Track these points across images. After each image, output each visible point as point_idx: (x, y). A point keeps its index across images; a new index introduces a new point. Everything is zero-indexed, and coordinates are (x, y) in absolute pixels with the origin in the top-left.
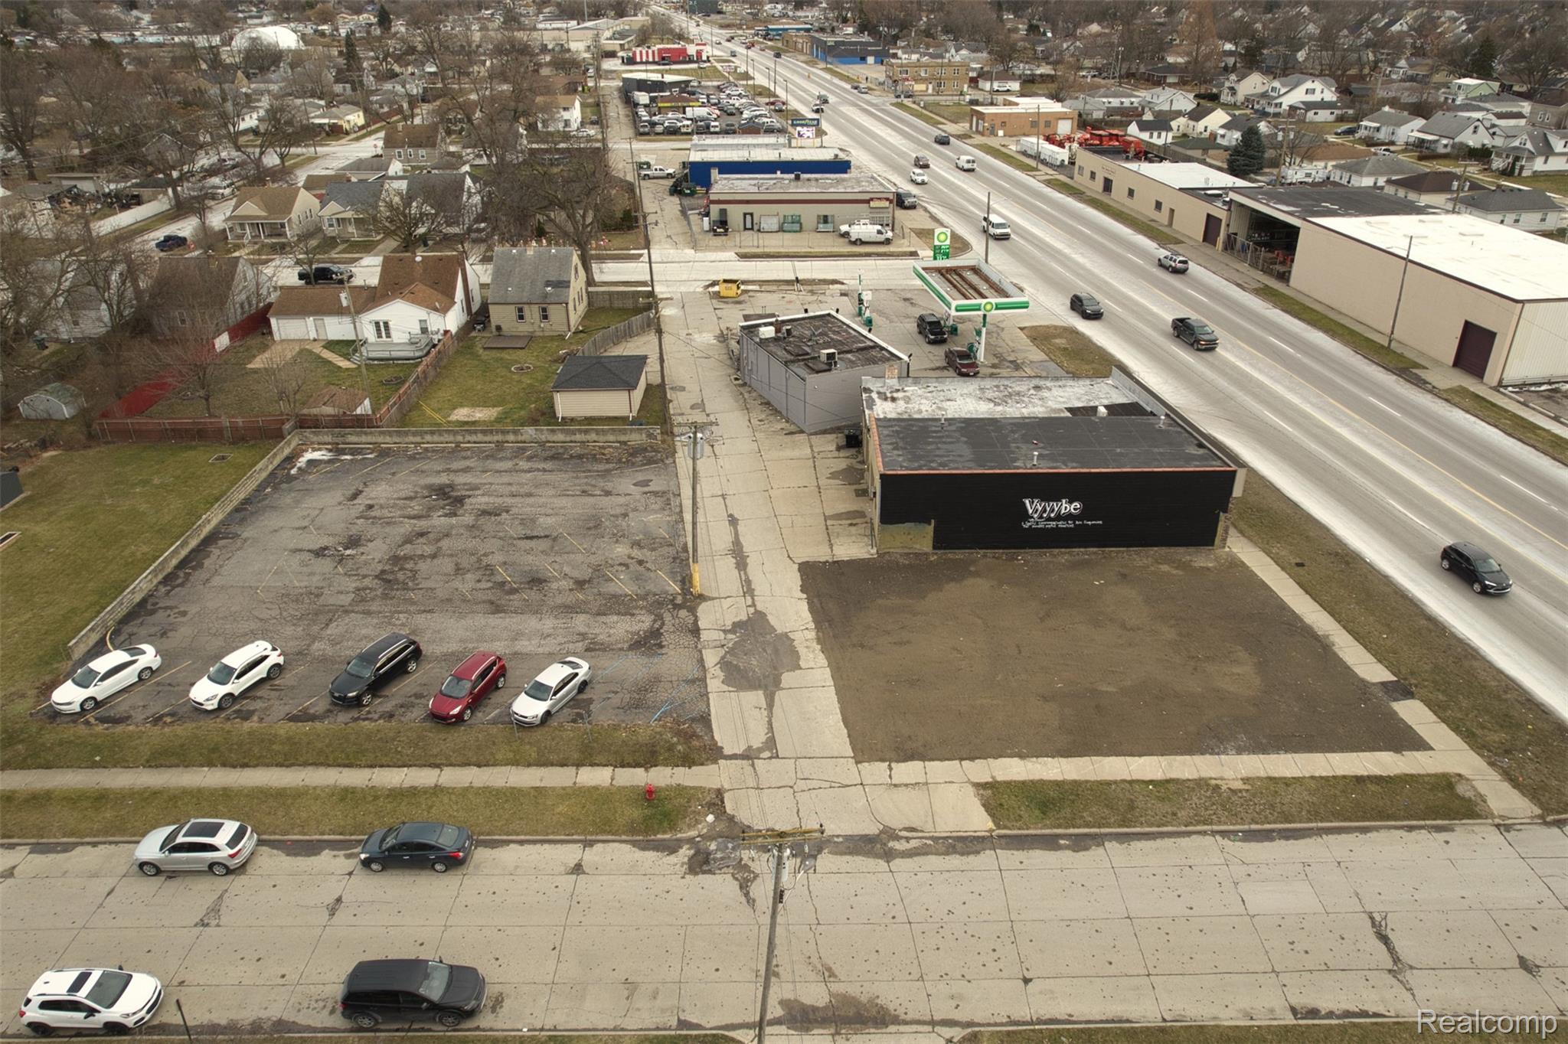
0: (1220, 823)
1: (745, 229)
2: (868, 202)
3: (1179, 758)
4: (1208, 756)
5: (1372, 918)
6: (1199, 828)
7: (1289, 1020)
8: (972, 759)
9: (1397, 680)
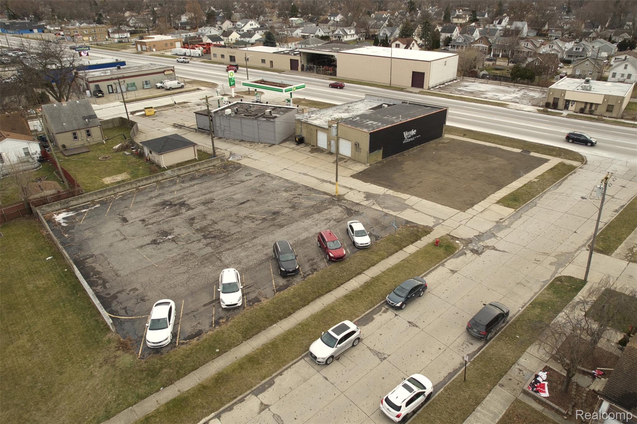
0: (546, 188)
1: (110, 93)
2: (163, 72)
3: (518, 180)
4: (522, 177)
6: (545, 191)
7: (617, 214)
8: (485, 199)
9: (523, 150)
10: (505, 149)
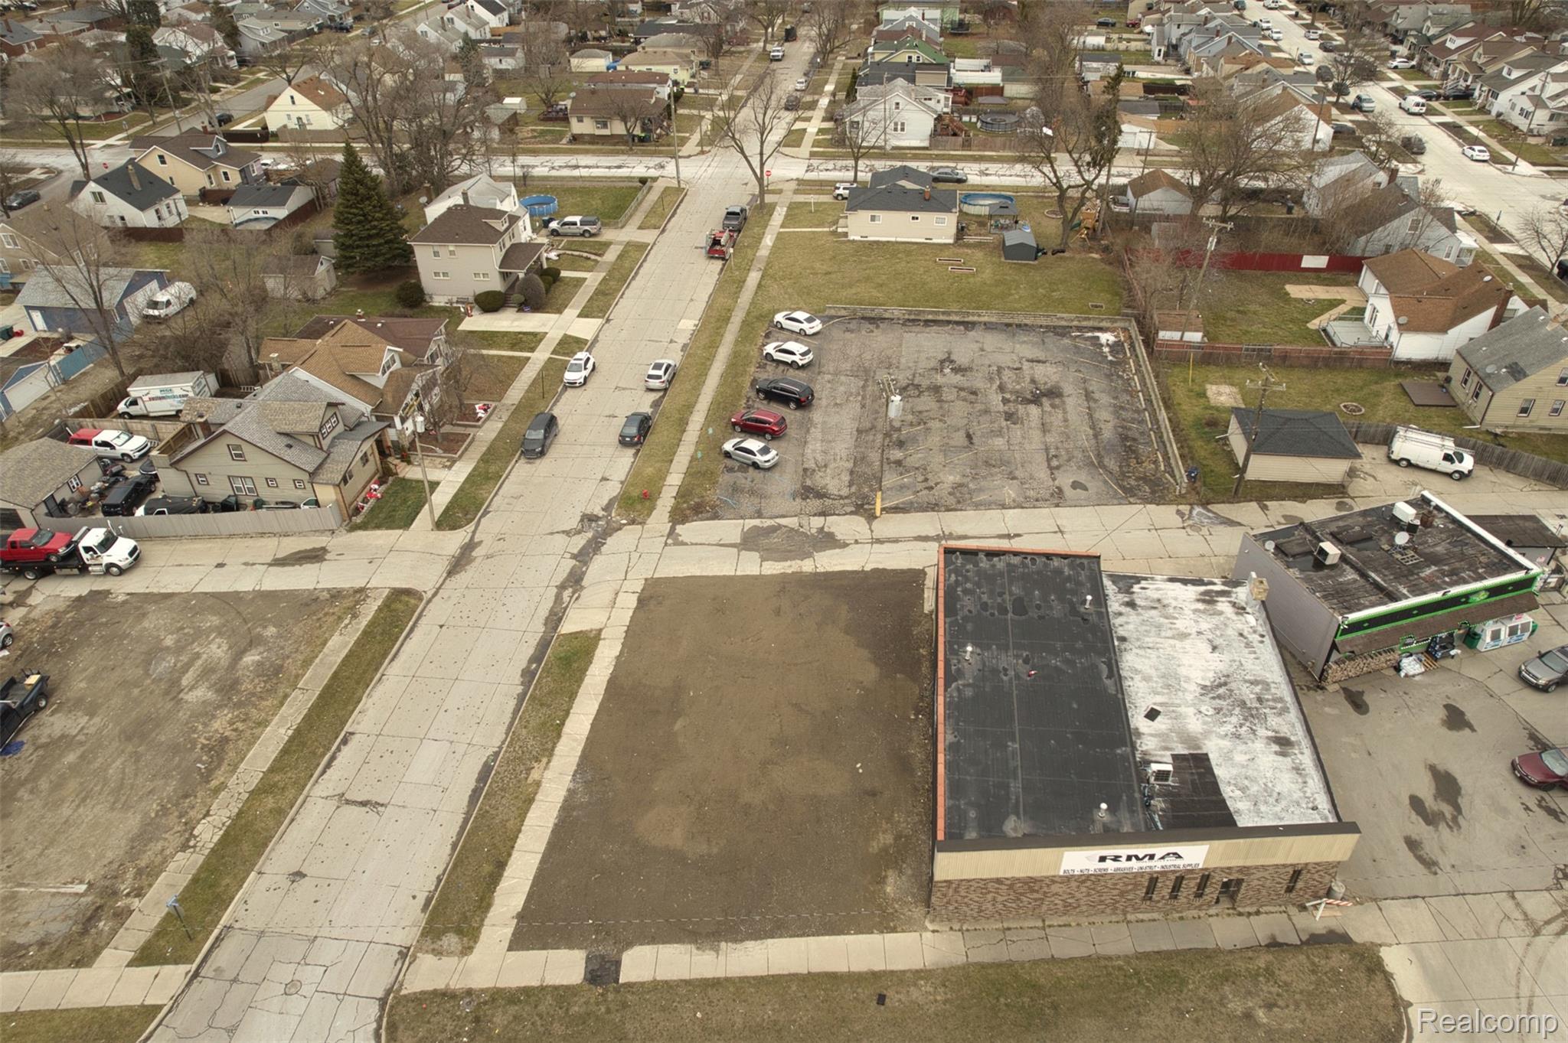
3: (580, 748)
4: (574, 767)
5: (382, 805)
7: (347, 728)
8: (626, 632)
9: (617, 980)
10: (679, 941)
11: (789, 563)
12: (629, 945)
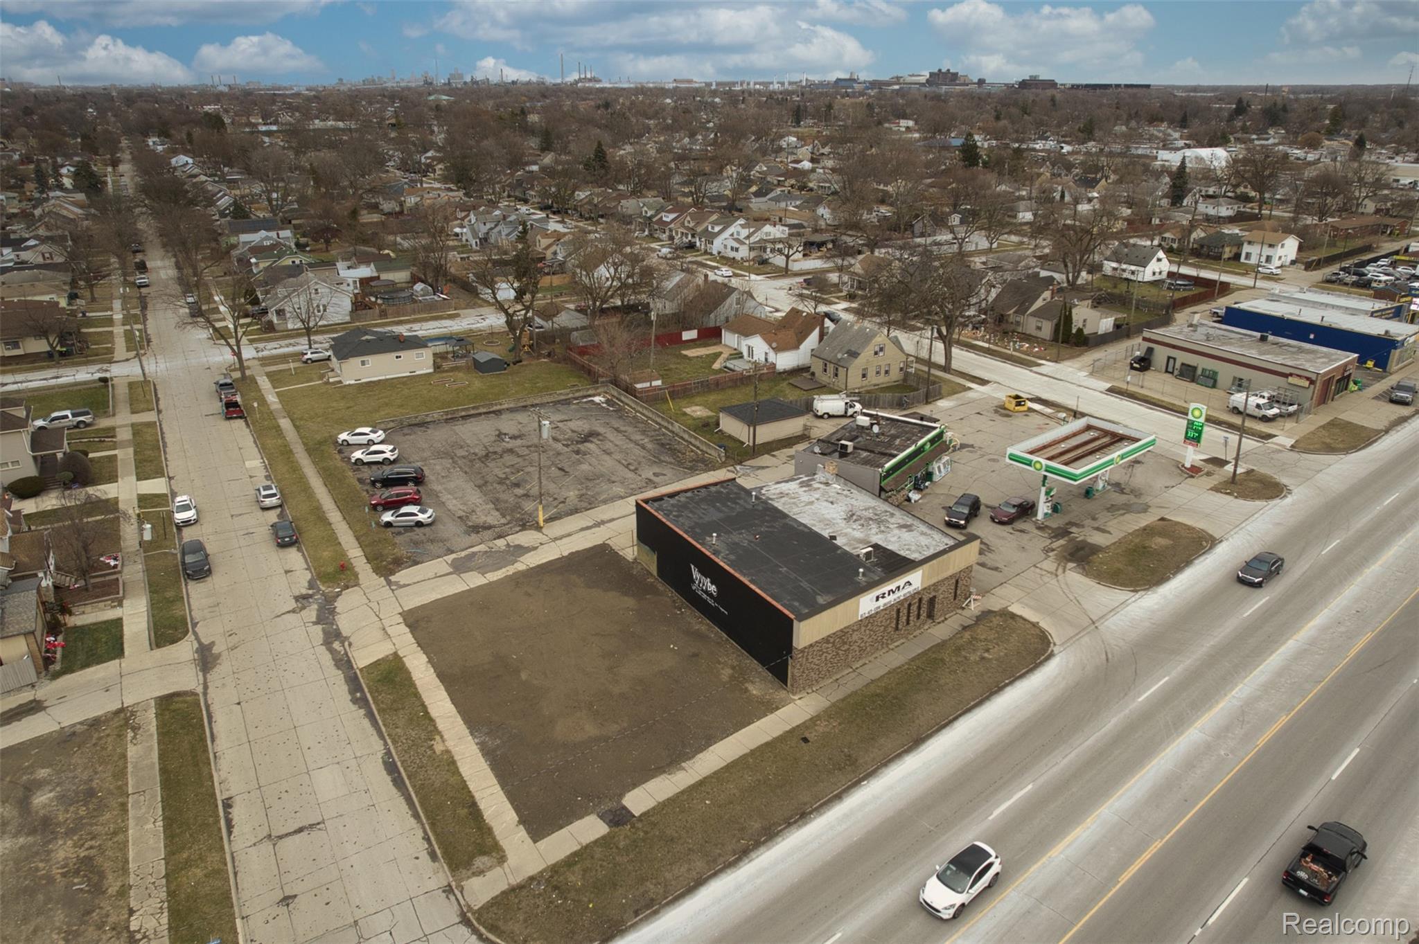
0: (396, 748)
1: (1167, 371)
2: (1286, 376)
3: (459, 719)
4: (467, 731)
5: (318, 824)
6: (389, 741)
7: (220, 797)
8: (419, 645)
9: (634, 816)
10: (653, 777)
11: (504, 570)
12: (621, 795)
